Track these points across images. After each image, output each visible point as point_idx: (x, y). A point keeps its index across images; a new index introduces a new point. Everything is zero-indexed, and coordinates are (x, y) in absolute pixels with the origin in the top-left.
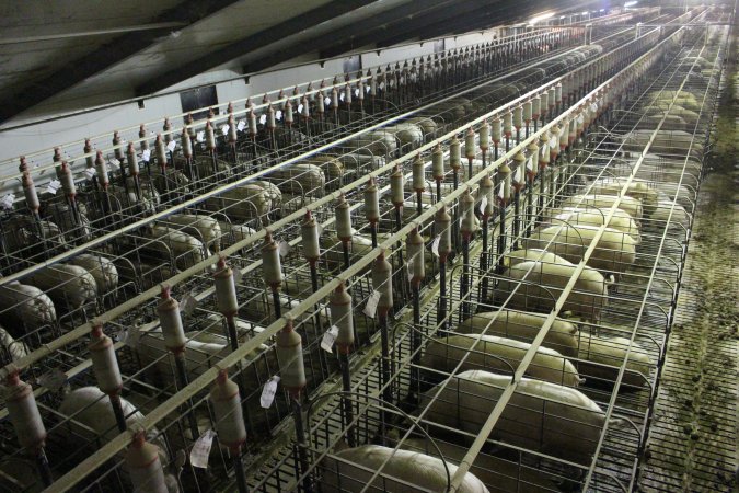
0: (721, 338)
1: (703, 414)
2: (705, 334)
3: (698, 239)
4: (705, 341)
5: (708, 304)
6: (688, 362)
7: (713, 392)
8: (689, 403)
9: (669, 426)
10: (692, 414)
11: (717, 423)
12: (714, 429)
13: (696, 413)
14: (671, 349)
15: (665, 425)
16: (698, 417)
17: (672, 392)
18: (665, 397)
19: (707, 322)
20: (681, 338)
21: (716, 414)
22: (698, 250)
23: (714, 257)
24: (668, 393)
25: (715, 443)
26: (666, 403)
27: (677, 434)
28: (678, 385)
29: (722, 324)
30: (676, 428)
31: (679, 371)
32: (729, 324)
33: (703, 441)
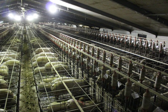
0: (31, 86)
1: (31, 103)
2: (28, 87)
3: (23, 68)
4: (28, 88)
5: (27, 81)
6: (25, 94)
7: (32, 98)
8: (27, 102)
9: (24, 109)
10: (28, 104)
11: (34, 104)
12: (34, 106)
13: (29, 104)
14: (21, 92)
15: (23, 110)
16: (30, 105)
17: (23, 101)
18: (22, 103)
19: (28, 84)
20: (23, 89)
21: (34, 102)
22: (24, 70)
23: (27, 71)
24: (22, 102)
25: (35, 108)
26: (22, 104)
27: (26, 110)
28: (24, 99)
29: (31, 84)
30: (26, 109)
31: (24, 96)
32: (32, 83)
33: (32, 109)
